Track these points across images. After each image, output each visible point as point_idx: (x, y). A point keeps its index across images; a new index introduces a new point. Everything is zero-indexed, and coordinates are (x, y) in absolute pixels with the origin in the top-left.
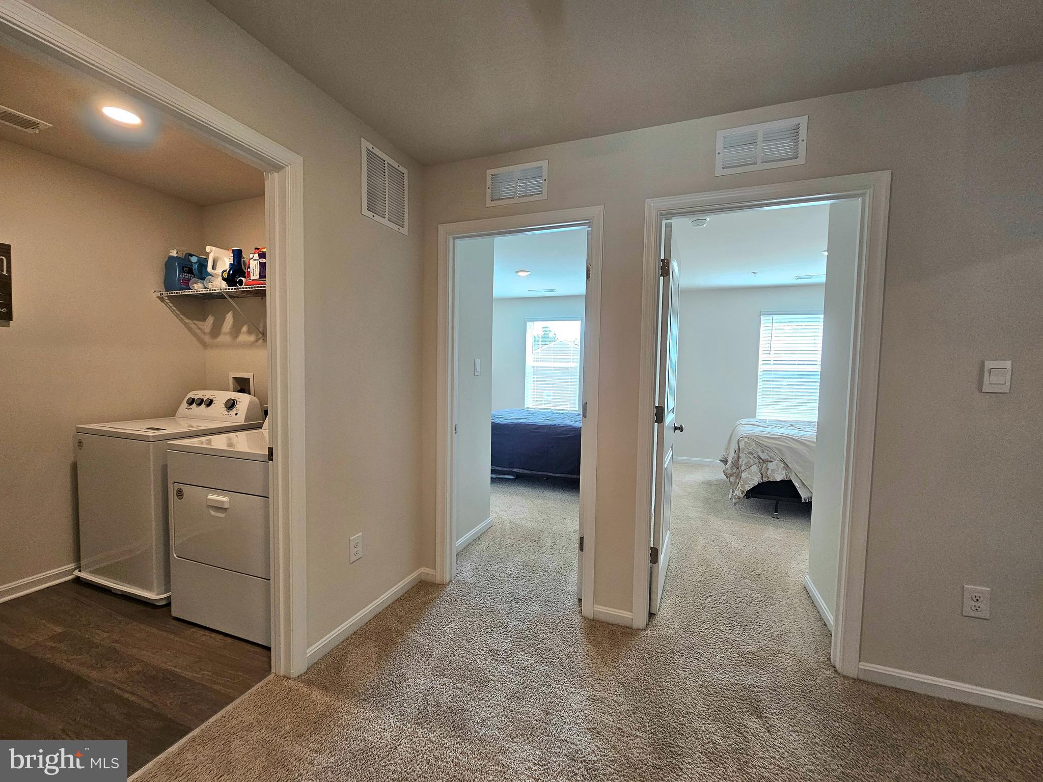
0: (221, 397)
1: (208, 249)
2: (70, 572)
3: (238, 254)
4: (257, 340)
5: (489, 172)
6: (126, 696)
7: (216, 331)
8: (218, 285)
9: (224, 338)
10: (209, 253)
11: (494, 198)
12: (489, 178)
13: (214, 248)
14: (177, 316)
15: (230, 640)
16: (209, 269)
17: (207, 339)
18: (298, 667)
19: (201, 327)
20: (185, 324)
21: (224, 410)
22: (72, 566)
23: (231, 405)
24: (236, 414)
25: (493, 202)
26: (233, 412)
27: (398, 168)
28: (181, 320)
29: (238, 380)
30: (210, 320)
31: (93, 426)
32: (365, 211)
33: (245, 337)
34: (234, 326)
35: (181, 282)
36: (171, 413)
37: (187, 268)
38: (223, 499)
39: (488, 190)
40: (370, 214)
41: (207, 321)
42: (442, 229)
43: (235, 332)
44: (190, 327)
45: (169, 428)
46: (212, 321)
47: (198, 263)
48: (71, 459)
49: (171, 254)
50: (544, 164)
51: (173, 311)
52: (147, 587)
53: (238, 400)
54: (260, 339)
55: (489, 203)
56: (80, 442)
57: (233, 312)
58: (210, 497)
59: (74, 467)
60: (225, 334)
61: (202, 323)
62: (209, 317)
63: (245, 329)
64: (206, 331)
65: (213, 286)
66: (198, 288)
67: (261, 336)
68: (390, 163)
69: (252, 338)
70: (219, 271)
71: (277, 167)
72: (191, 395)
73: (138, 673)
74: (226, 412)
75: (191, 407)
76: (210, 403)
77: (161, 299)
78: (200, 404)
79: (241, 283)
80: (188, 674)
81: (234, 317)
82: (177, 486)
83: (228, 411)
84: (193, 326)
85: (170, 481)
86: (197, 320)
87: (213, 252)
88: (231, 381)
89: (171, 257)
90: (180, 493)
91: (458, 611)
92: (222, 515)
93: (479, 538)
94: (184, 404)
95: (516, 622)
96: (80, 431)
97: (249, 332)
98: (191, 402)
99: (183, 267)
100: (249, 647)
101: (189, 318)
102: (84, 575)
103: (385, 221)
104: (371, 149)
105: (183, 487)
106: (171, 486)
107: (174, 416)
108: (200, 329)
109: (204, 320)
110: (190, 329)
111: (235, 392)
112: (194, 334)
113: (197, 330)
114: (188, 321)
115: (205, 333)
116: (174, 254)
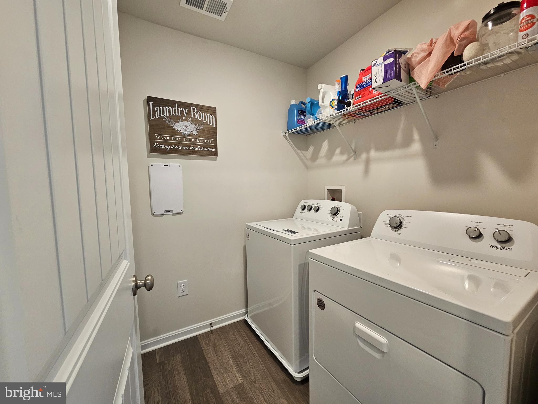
0: (326, 204)
1: (319, 87)
3: (345, 80)
4: (348, 159)
7: (315, 157)
9: (321, 161)
10: (319, 90)
13: (323, 85)
14: (293, 148)
16: (320, 103)
17: (309, 163)
20: (297, 154)
21: (329, 215)
23: (335, 212)
24: (341, 220)
26: (338, 218)
28: (295, 151)
29: (331, 192)
33: (338, 157)
34: (329, 150)
35: (298, 122)
36: (290, 216)
37: (303, 110)
41: (308, 151)
43: (331, 154)
44: (300, 156)
46: (312, 150)
47: (310, 102)
49: (292, 103)
51: (291, 145)
53: (341, 208)
54: (352, 157)
57: (328, 140)
58: (359, 325)
60: (322, 158)
61: (306, 152)
62: (310, 147)
63: (338, 151)
64: (307, 158)
65: (322, 116)
66: (311, 121)
67: (352, 154)
69: (345, 157)
70: (328, 101)
72: (302, 203)
74: (331, 218)
75: (304, 211)
76: (317, 210)
77: (285, 136)
78: (310, 210)
79: (349, 104)
81: (329, 143)
82: (318, 296)
83: (333, 216)
84: (301, 154)
86: (304, 150)
87: (322, 88)
88: (326, 192)
89: (292, 105)
90: (321, 304)
94: (299, 209)
96: (249, 228)
97: (342, 153)
98: (304, 208)
99: (299, 111)
101: (299, 149)
105: (325, 299)
106: (311, 292)
107: (293, 217)
108: (305, 156)
109: (307, 149)
110: (299, 157)
111: (328, 199)
112: (302, 160)
113: (303, 158)
114: (299, 151)
115: (307, 159)
116: (293, 102)
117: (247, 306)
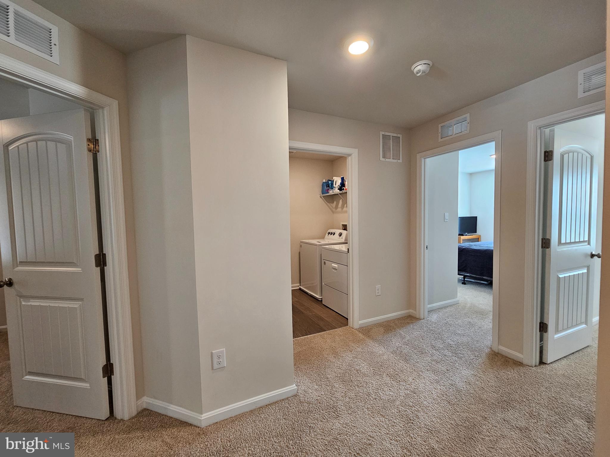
0: (338, 232)
1: (334, 178)
2: (298, 286)
3: (343, 179)
5: (440, 126)
6: (312, 318)
7: (337, 207)
8: (336, 191)
9: (339, 209)
11: (443, 137)
12: (440, 128)
14: (325, 202)
15: (337, 314)
16: (334, 185)
17: (334, 210)
18: (356, 326)
19: (332, 206)
20: (328, 205)
21: (338, 236)
22: (299, 284)
23: (340, 235)
24: (342, 238)
25: (442, 139)
27: (397, 136)
28: (326, 204)
29: (344, 225)
30: (335, 202)
31: (304, 241)
32: (382, 159)
33: (345, 209)
34: (342, 205)
35: (326, 191)
36: (323, 238)
37: (328, 186)
38: (335, 265)
39: (439, 134)
40: (384, 159)
42: (418, 156)
43: (342, 207)
45: (323, 242)
47: (331, 183)
48: (299, 251)
50: (468, 115)
52: (317, 294)
53: (343, 233)
55: (440, 140)
56: (301, 246)
57: (342, 199)
58: (333, 265)
59: (300, 253)
60: (339, 208)
61: (332, 204)
66: (331, 192)
68: (392, 135)
70: (337, 185)
71: (350, 155)
72: (329, 231)
73: (314, 315)
75: (329, 235)
76: (334, 234)
77: (321, 197)
78: (331, 234)
79: (343, 189)
80: (326, 319)
81: (342, 201)
82: (324, 261)
85: (322, 259)
87: (335, 179)
88: (341, 225)
89: (323, 182)
90: (325, 263)
91: (423, 329)
92: (336, 271)
93: (447, 307)
94: (327, 234)
95: (449, 340)
96: (301, 242)
98: (329, 233)
100: (343, 318)
101: (329, 203)
102: (301, 287)
103: (391, 160)
104: (384, 134)
105: (326, 261)
106: (322, 261)
109: (333, 203)
110: (329, 207)
111: (342, 230)
112: (330, 209)
113: (331, 207)
114: (328, 204)
115: (333, 208)
116: (324, 181)
117: (300, 283)
